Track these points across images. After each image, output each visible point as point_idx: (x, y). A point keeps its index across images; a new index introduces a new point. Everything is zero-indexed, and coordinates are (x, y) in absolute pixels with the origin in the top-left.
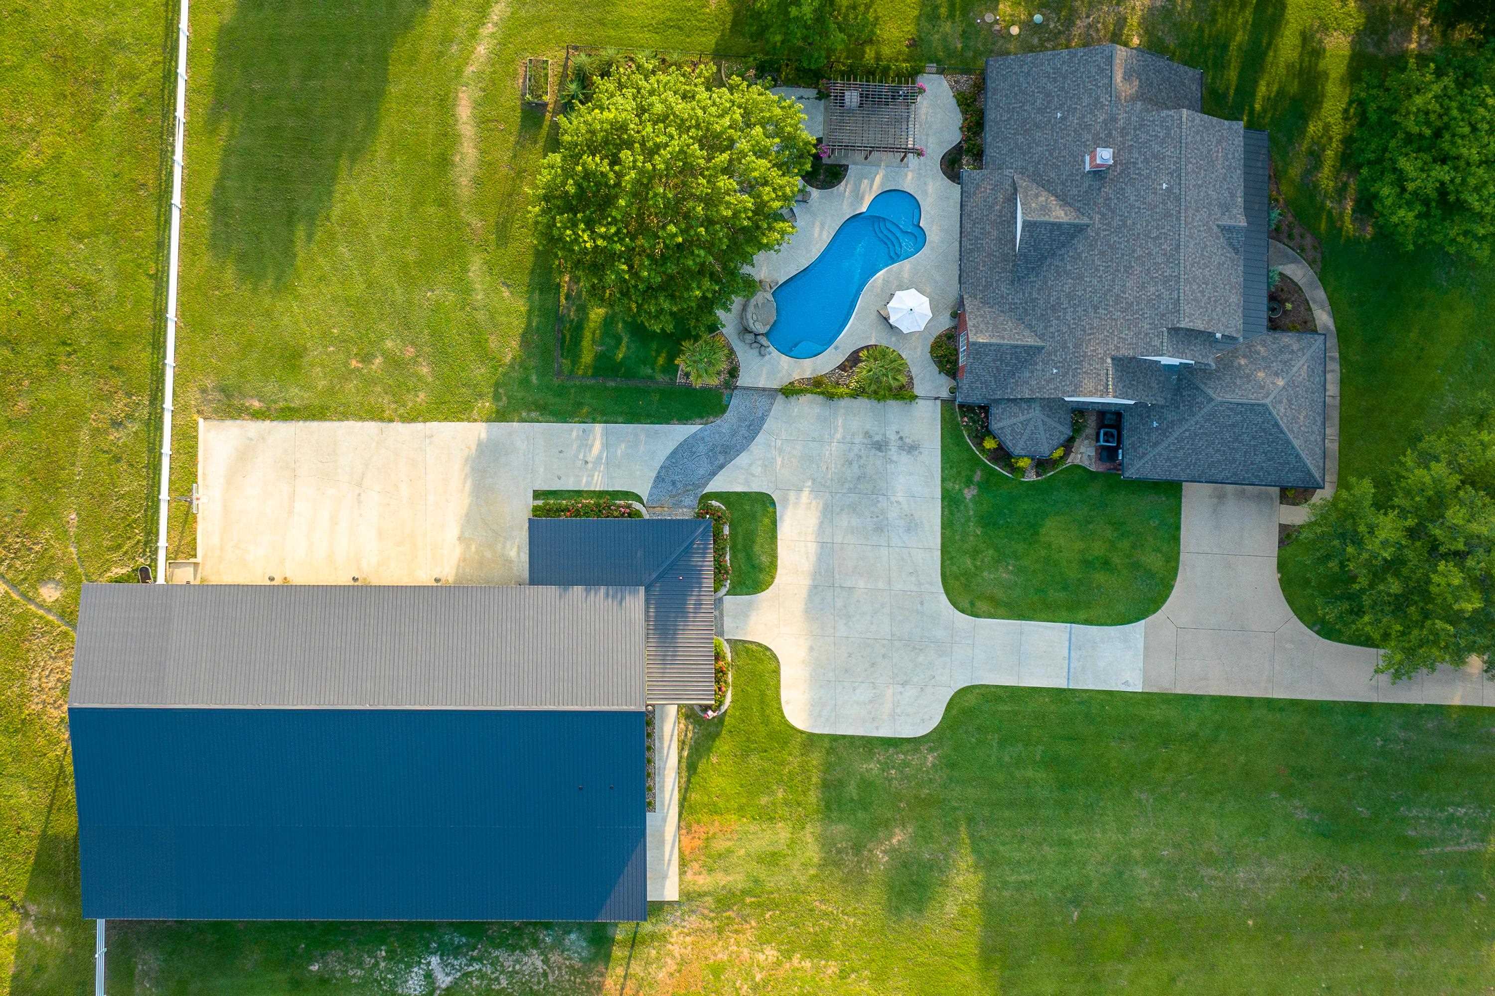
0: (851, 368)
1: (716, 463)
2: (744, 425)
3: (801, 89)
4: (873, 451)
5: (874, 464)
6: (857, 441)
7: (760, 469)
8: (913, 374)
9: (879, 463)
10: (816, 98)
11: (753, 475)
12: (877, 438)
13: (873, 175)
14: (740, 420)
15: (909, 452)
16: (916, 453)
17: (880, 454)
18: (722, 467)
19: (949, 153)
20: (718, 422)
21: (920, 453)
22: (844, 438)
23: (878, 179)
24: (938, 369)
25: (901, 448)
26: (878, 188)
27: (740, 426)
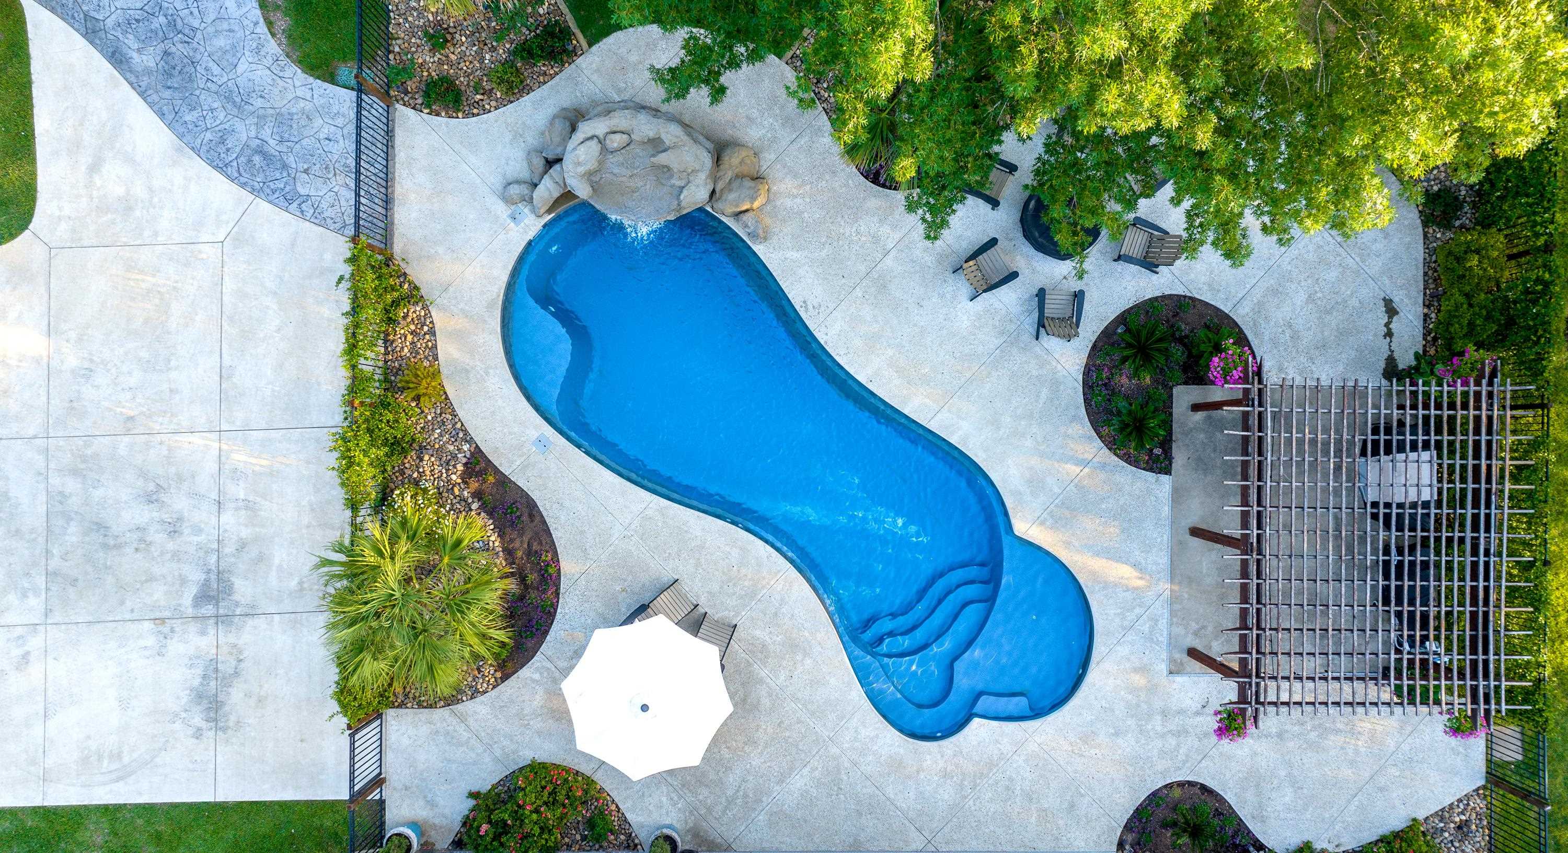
0: (477, 495)
1: (131, 42)
2: (266, 133)
3: (1420, 310)
4: (196, 576)
5: (151, 579)
6: (228, 518)
7: (120, 191)
8: (467, 707)
9: (158, 594)
10: (1391, 361)
11: (94, 168)
12: (243, 589)
13: (1138, 555)
14: (283, 120)
15: (199, 696)
16: (198, 720)
17: (187, 600)
18: (117, 58)
19: (1223, 811)
20: (273, 47)
21: (198, 734)
22: (236, 475)
23: (1124, 572)
24: (484, 786)
25: (212, 670)
26: (1094, 574)
27: (261, 119)
